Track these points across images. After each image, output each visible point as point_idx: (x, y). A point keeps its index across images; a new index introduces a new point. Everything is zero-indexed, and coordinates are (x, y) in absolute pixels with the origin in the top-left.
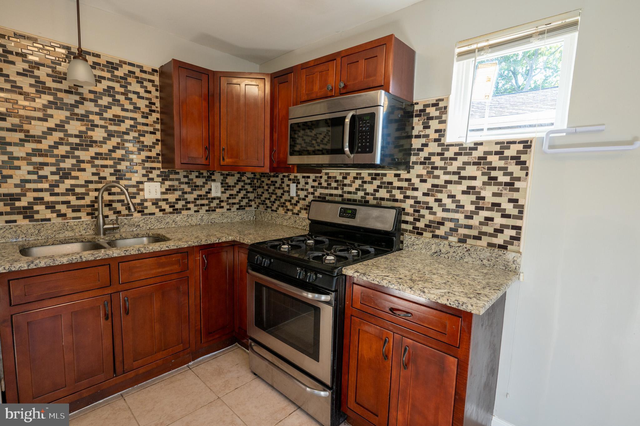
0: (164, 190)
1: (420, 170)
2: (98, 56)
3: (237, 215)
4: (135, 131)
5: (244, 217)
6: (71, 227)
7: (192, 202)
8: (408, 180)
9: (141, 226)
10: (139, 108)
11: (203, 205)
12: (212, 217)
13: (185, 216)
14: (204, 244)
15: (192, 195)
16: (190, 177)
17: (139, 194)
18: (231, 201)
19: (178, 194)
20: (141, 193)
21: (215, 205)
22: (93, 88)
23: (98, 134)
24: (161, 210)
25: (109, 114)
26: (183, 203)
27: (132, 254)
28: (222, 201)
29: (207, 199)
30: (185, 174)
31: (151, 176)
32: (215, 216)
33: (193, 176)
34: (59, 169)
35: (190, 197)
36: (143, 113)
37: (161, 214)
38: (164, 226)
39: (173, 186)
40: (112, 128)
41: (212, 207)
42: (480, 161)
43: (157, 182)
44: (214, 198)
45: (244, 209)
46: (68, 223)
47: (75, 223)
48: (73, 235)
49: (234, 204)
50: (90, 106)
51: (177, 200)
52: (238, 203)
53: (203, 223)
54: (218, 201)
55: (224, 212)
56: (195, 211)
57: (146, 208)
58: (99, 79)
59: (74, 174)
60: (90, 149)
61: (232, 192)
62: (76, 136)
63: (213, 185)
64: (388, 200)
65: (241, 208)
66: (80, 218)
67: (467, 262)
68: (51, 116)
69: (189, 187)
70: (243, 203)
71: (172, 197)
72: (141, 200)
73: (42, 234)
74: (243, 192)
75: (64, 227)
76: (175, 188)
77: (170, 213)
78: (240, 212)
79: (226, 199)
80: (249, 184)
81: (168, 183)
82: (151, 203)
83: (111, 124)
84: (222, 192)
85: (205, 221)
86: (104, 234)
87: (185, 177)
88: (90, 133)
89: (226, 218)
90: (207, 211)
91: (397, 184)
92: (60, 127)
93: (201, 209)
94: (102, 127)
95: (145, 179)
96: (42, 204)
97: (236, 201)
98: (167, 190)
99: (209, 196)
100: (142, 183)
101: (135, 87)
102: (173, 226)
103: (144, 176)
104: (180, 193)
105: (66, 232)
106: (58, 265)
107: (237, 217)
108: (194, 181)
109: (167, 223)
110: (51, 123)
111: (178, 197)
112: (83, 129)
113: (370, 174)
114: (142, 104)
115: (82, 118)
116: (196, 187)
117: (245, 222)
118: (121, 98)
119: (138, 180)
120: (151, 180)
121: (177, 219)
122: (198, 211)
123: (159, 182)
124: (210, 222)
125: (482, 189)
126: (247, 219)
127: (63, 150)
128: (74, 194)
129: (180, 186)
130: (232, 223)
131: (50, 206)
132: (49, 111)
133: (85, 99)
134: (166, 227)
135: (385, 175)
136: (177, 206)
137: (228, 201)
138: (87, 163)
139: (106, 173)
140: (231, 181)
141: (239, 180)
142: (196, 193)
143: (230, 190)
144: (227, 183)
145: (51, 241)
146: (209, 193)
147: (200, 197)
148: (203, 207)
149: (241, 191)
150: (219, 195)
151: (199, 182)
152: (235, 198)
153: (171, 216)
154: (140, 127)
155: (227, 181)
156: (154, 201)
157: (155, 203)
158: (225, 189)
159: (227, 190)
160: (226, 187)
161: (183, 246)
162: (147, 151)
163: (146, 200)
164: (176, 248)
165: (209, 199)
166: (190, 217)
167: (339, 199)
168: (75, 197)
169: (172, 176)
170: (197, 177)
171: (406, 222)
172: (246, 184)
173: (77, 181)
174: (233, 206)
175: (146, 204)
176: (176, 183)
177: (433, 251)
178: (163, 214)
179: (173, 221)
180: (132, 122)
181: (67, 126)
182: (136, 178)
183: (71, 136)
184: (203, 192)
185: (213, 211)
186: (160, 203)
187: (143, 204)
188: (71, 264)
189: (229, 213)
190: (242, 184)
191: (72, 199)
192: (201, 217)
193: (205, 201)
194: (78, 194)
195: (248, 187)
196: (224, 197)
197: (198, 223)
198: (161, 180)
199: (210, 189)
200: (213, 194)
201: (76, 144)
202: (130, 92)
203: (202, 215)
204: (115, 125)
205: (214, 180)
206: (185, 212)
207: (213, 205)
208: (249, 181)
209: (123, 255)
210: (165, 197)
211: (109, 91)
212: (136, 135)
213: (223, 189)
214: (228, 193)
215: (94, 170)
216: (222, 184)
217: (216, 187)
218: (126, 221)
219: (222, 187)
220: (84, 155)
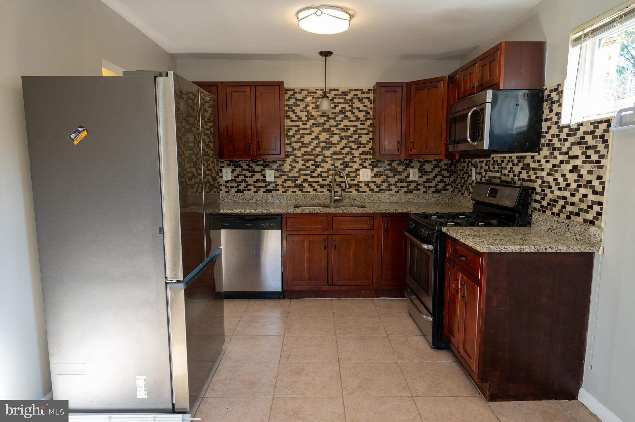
0: (373, 175)
1: (545, 151)
2: (337, 90)
3: (432, 197)
4: (356, 135)
5: (439, 199)
6: (319, 197)
7: (394, 185)
8: (539, 161)
9: (356, 200)
10: (359, 118)
11: (402, 187)
12: (409, 197)
13: (387, 195)
14: (384, 212)
15: (394, 179)
16: (393, 165)
17: (356, 177)
18: (427, 185)
19: (383, 177)
20: (358, 177)
21: (413, 188)
22: (333, 111)
23: (335, 139)
24: (370, 190)
25: (341, 126)
26: (387, 184)
27: (339, 212)
28: (419, 185)
29: (406, 182)
30: (389, 162)
31: (365, 165)
32: (412, 196)
33: (395, 164)
34: (315, 162)
35: (392, 181)
36: (362, 121)
37: (370, 192)
38: (371, 201)
39: (380, 172)
40: (343, 134)
41: (410, 189)
42: (582, 142)
43: (369, 169)
44: (412, 182)
45: (441, 192)
46: (317, 194)
47: (321, 195)
48: (319, 202)
49: (431, 187)
50: (332, 122)
51: (382, 182)
52: (434, 187)
53: (401, 202)
54: (415, 185)
55: (420, 194)
56: (396, 192)
57: (361, 187)
58: (337, 105)
59: (322, 165)
60: (331, 149)
61: (428, 177)
62: (324, 142)
63: (411, 171)
64: (527, 180)
65: (437, 191)
66: (323, 192)
67: (567, 237)
68: (313, 132)
69: (391, 172)
70: (440, 187)
71: (378, 181)
72: (358, 182)
73: (306, 200)
74: (439, 177)
75: (316, 197)
76: (381, 173)
77: (377, 192)
78: (436, 195)
79: (423, 183)
80: (446, 170)
81: (376, 170)
82: (364, 184)
83: (342, 132)
84: (420, 177)
85: (403, 200)
86: (334, 203)
87: (388, 165)
88: (331, 139)
89: (422, 198)
90: (405, 192)
91: (533, 165)
92: (317, 137)
93: (401, 190)
94: (338, 134)
95: (361, 167)
96: (307, 182)
97: (433, 184)
98: (375, 174)
99: (408, 180)
100: (359, 170)
101: (358, 104)
102: (378, 202)
103: (360, 165)
104: (384, 177)
105: (316, 200)
106: (305, 213)
107: (432, 199)
108: (396, 168)
109: (374, 199)
110: (313, 136)
111: (383, 180)
112: (328, 137)
113: (517, 157)
114: (361, 115)
115: (328, 130)
116: (396, 173)
117: (440, 203)
118: (348, 113)
119: (357, 168)
120: (365, 167)
121: (381, 197)
122: (398, 192)
123: (370, 169)
124: (407, 201)
125: (581, 167)
126: (442, 202)
127: (318, 150)
128: (321, 177)
129: (384, 172)
130: (426, 204)
131: (310, 184)
132: (313, 129)
133: (329, 118)
134: (373, 202)
135: (525, 157)
136: (382, 187)
137: (424, 184)
138: (329, 158)
139: (338, 163)
140: (427, 167)
141: (436, 166)
142: (397, 177)
143: (427, 175)
144: (424, 169)
145: (309, 204)
146: (408, 177)
147: (400, 181)
148: (402, 189)
149: (438, 176)
150: (416, 179)
151: (400, 168)
152: (431, 182)
153: (377, 194)
154: (359, 131)
155: (424, 167)
156: (366, 183)
157: (367, 184)
158: (422, 175)
159: (424, 175)
160: (423, 172)
161: (369, 212)
162: (363, 147)
163: (361, 182)
164: (364, 212)
165: (408, 182)
166: (391, 196)
167: (498, 181)
168: (322, 179)
169: (379, 165)
170: (398, 164)
171: (536, 201)
172: (443, 170)
173: (323, 169)
174: (429, 189)
175: (361, 185)
176: (382, 170)
177: (548, 227)
178: (372, 192)
179: (378, 198)
180: (354, 129)
181: (320, 136)
182: (355, 166)
183: (322, 142)
184: (402, 177)
185: (410, 192)
186: (370, 185)
187: (359, 185)
188: (310, 213)
189: (424, 195)
190: (439, 170)
191: (320, 180)
192: (399, 197)
193: (404, 183)
194: (323, 177)
195: (445, 173)
196: (421, 181)
197: (397, 201)
198: (371, 168)
199: (409, 175)
200: (411, 178)
201: (324, 147)
202: (354, 108)
203: (401, 195)
204: (345, 132)
205: (413, 167)
206: (388, 192)
207: (412, 187)
208: (446, 167)
209: (334, 212)
210: (374, 180)
211: (343, 111)
212: (357, 137)
213: (420, 175)
214: (425, 177)
215: (332, 162)
216: (419, 170)
217: (414, 173)
218: (348, 196)
219: (419, 172)
220: (327, 153)
